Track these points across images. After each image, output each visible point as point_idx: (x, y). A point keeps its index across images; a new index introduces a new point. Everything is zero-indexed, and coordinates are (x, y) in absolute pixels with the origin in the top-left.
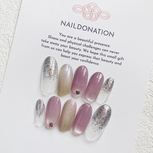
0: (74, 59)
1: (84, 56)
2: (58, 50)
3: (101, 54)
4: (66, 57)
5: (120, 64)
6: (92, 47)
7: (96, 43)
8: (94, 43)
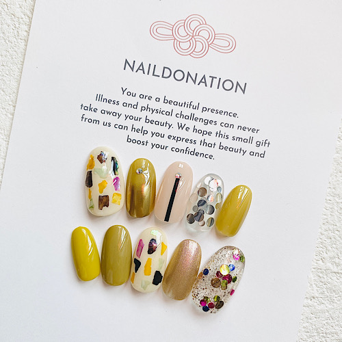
0: (158, 146)
1: (178, 139)
2: (121, 127)
3: (217, 133)
4: (138, 142)
5: (263, 155)
6: (196, 119)
7: (205, 109)
8: (201, 108)
